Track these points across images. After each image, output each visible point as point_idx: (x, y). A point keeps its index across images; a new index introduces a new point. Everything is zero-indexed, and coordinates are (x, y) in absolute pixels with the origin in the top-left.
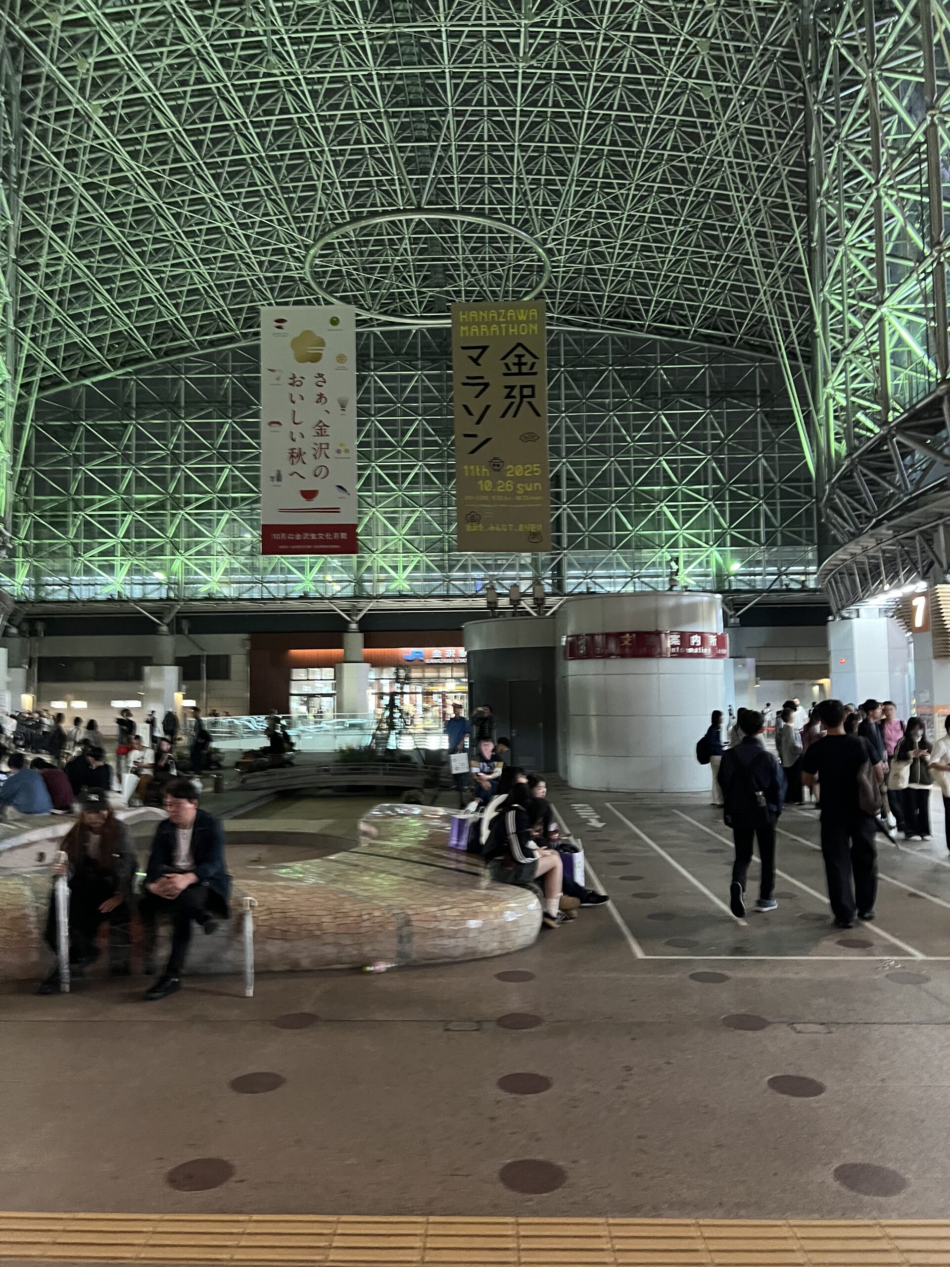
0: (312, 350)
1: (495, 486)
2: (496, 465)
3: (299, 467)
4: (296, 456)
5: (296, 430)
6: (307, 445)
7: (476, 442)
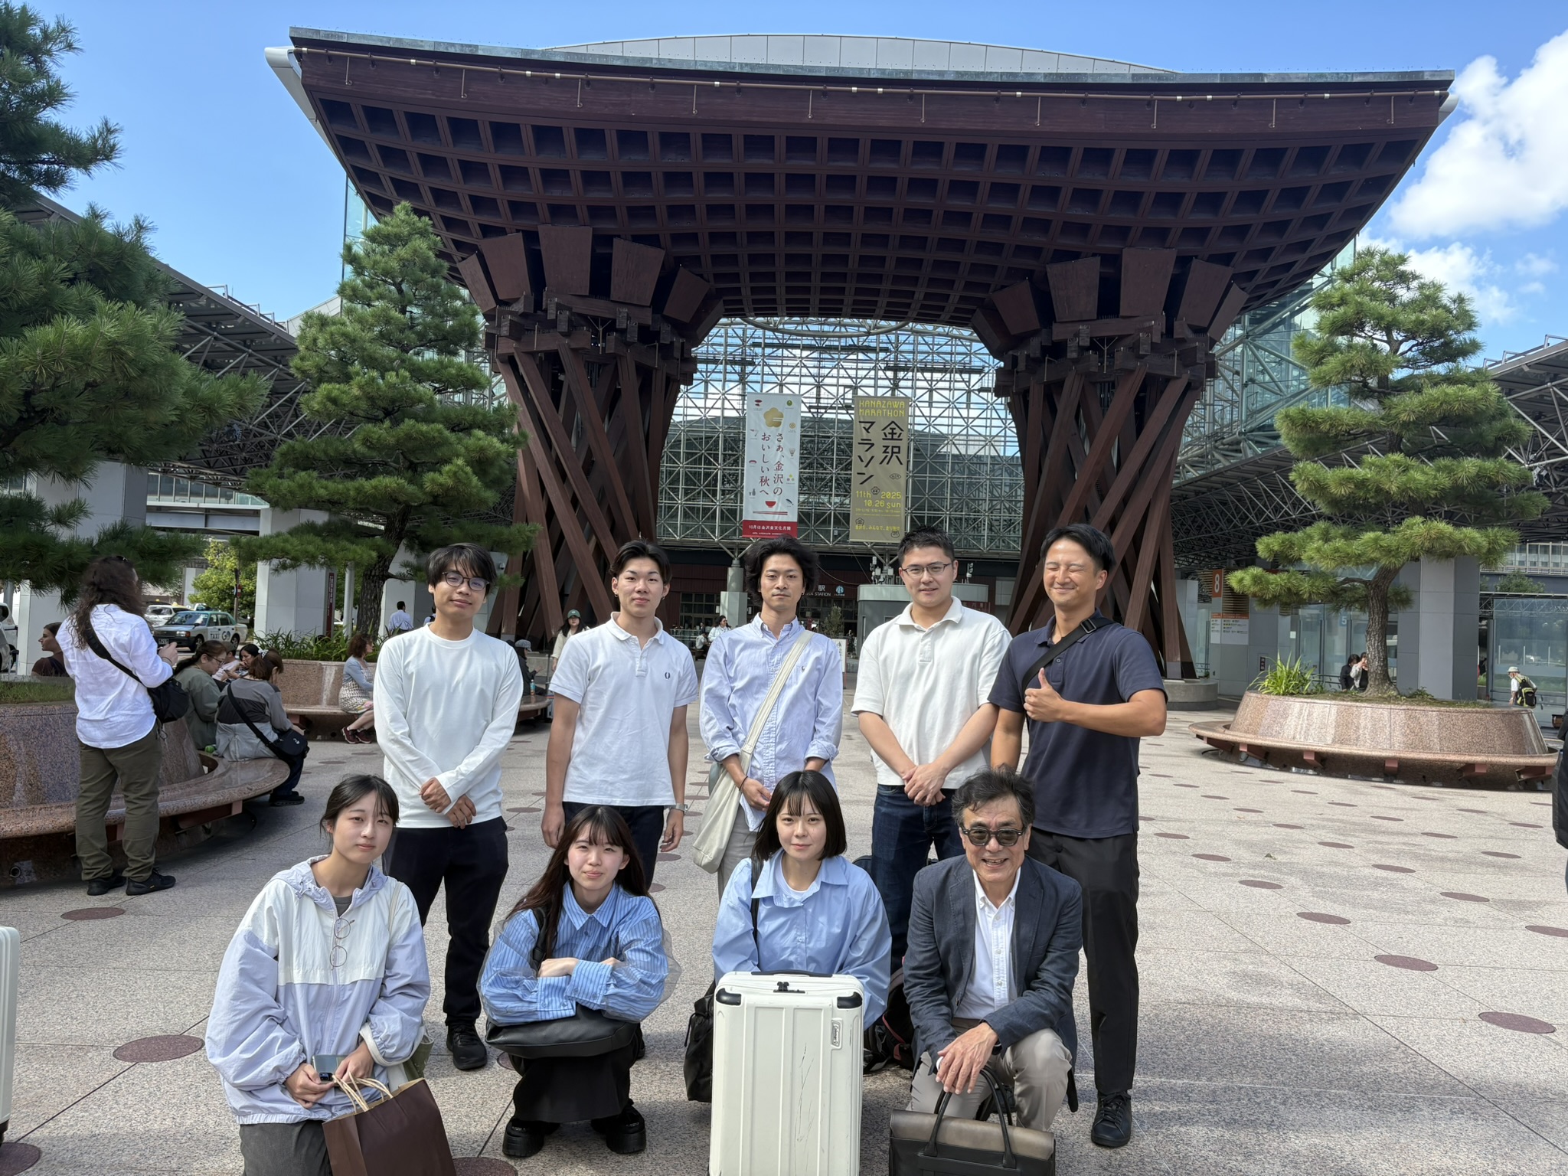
0: (776, 419)
1: (874, 503)
2: (875, 491)
3: (765, 487)
4: (764, 481)
5: (765, 466)
6: (771, 475)
7: (865, 477)
